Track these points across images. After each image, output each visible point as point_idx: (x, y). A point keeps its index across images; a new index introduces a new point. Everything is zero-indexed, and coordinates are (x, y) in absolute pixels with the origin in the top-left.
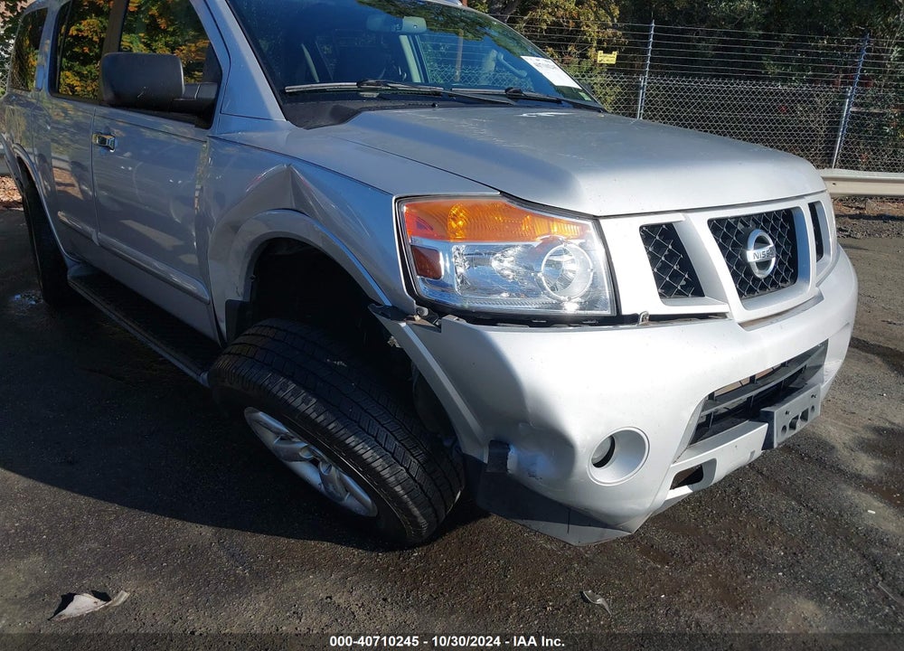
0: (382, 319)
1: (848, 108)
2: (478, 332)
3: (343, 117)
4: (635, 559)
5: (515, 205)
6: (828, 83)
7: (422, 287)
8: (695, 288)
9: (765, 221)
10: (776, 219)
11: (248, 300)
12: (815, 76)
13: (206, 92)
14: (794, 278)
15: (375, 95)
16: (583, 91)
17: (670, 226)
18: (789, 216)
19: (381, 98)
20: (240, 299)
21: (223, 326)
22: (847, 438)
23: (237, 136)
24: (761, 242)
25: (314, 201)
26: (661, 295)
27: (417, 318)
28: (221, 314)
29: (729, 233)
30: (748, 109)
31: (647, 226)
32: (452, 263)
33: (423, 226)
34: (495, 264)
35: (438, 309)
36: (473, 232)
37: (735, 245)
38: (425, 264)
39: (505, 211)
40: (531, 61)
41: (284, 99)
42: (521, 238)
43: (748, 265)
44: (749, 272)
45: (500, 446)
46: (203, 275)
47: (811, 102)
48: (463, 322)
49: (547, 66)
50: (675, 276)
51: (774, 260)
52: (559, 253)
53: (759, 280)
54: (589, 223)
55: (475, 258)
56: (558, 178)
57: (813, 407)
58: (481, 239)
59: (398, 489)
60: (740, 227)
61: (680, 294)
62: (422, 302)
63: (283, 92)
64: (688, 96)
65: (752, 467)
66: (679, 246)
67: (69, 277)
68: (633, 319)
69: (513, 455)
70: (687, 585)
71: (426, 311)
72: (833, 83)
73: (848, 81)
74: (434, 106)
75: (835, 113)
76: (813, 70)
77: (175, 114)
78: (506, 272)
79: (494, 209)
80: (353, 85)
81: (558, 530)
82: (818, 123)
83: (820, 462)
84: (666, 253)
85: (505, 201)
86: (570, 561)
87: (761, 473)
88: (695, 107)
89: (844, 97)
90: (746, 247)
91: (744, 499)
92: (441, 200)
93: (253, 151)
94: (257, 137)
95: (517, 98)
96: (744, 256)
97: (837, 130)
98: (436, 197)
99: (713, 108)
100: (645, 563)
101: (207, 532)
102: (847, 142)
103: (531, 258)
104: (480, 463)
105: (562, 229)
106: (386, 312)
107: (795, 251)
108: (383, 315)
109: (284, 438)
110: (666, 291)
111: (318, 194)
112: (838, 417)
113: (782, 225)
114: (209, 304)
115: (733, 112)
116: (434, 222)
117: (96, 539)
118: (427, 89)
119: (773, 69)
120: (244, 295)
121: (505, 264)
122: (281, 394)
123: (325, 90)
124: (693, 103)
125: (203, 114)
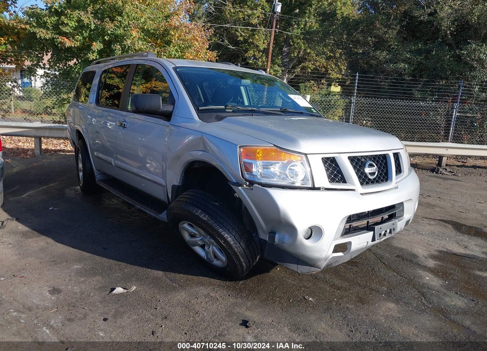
0: (233, 186)
1: (455, 114)
2: (265, 189)
3: (220, 119)
4: (326, 288)
5: (278, 149)
6: (445, 102)
7: (247, 176)
8: (343, 180)
9: (374, 158)
10: (379, 158)
11: (180, 185)
12: (438, 99)
13: (169, 108)
14: (387, 180)
15: (231, 111)
16: (314, 108)
17: (334, 158)
18: (385, 157)
19: (233, 112)
20: (178, 184)
21: (170, 196)
22: (426, 254)
23: (182, 124)
24: (371, 165)
25: (209, 147)
26: (330, 182)
27: (245, 186)
28: (170, 191)
29: (358, 162)
30: (405, 114)
31: (325, 158)
32: (257, 169)
33: (248, 156)
34: (272, 170)
35: (252, 183)
36: (264, 158)
37: (360, 166)
38: (248, 168)
39: (275, 151)
40: (292, 96)
41: (198, 111)
42: (281, 160)
43: (366, 174)
44: (366, 176)
45: (272, 234)
46: (164, 176)
47: (436, 111)
48: (260, 186)
49: (299, 99)
50: (336, 176)
51: (377, 172)
52: (293, 166)
53: (371, 179)
54: (304, 156)
55: (266, 167)
56: (293, 141)
57: (394, 229)
58: (267, 160)
59: (236, 249)
60: (363, 160)
61: (337, 182)
62: (246, 180)
63: (198, 109)
64: (375, 107)
65: (369, 250)
66: (337, 165)
67: (97, 180)
68: (319, 189)
69: (277, 236)
70: (346, 297)
71: (248, 183)
72: (447, 102)
73: (454, 101)
74: (252, 115)
75: (449, 115)
76: (438, 95)
77: (154, 116)
78: (276, 172)
79: (272, 150)
80: (223, 107)
81: (293, 267)
82: (441, 120)
83: (411, 261)
84: (328, 164)
85: (275, 148)
86: (301, 287)
87: (385, 264)
88: (379, 112)
89: (453, 108)
90: (365, 167)
91: (375, 272)
92: (254, 147)
93: (181, 128)
94: (189, 125)
95: (284, 112)
96: (364, 170)
97: (450, 124)
98: (252, 146)
99: (382, 112)
100: (331, 289)
101: (160, 273)
102: (456, 130)
103: (284, 167)
104: (265, 241)
105: (295, 158)
106: (234, 184)
107: (387, 170)
108: (233, 185)
109: (192, 236)
110: (332, 180)
111: (211, 145)
112: (424, 246)
113: (381, 161)
114: (165, 187)
115: (401, 115)
116: (251, 154)
117: (120, 273)
118: (250, 108)
119: (418, 95)
120: (179, 183)
121: (276, 169)
122: (196, 214)
123: (213, 109)
124: (378, 110)
125: (167, 116)
